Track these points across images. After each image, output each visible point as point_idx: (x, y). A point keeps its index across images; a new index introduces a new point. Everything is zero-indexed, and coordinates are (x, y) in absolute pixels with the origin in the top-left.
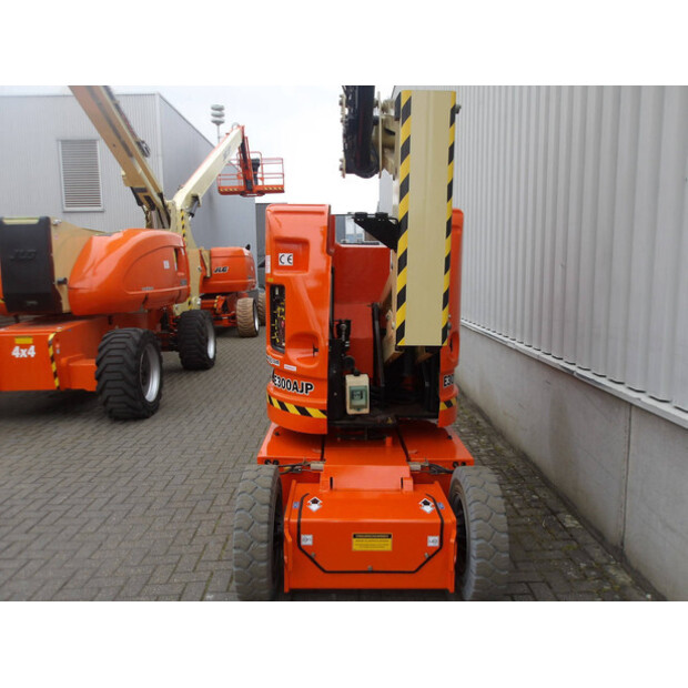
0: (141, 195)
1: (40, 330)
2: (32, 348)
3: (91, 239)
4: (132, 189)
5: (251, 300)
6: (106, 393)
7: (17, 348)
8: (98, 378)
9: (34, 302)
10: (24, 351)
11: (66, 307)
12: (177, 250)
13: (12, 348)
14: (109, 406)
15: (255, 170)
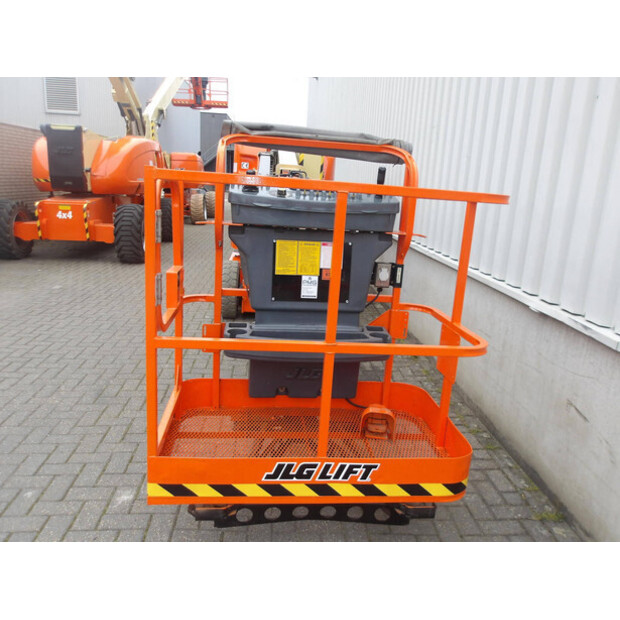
0: (125, 109)
1: (77, 202)
2: (70, 213)
3: (102, 142)
4: (119, 104)
5: (201, 196)
6: (121, 243)
7: (60, 212)
8: (115, 235)
9: (70, 183)
10: (64, 215)
11: (89, 188)
12: (157, 153)
13: (57, 212)
14: (122, 252)
15: (204, 86)
